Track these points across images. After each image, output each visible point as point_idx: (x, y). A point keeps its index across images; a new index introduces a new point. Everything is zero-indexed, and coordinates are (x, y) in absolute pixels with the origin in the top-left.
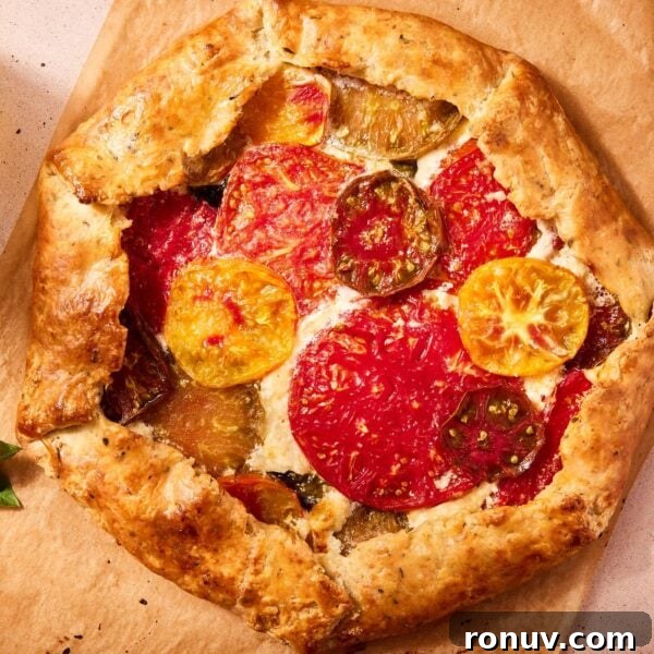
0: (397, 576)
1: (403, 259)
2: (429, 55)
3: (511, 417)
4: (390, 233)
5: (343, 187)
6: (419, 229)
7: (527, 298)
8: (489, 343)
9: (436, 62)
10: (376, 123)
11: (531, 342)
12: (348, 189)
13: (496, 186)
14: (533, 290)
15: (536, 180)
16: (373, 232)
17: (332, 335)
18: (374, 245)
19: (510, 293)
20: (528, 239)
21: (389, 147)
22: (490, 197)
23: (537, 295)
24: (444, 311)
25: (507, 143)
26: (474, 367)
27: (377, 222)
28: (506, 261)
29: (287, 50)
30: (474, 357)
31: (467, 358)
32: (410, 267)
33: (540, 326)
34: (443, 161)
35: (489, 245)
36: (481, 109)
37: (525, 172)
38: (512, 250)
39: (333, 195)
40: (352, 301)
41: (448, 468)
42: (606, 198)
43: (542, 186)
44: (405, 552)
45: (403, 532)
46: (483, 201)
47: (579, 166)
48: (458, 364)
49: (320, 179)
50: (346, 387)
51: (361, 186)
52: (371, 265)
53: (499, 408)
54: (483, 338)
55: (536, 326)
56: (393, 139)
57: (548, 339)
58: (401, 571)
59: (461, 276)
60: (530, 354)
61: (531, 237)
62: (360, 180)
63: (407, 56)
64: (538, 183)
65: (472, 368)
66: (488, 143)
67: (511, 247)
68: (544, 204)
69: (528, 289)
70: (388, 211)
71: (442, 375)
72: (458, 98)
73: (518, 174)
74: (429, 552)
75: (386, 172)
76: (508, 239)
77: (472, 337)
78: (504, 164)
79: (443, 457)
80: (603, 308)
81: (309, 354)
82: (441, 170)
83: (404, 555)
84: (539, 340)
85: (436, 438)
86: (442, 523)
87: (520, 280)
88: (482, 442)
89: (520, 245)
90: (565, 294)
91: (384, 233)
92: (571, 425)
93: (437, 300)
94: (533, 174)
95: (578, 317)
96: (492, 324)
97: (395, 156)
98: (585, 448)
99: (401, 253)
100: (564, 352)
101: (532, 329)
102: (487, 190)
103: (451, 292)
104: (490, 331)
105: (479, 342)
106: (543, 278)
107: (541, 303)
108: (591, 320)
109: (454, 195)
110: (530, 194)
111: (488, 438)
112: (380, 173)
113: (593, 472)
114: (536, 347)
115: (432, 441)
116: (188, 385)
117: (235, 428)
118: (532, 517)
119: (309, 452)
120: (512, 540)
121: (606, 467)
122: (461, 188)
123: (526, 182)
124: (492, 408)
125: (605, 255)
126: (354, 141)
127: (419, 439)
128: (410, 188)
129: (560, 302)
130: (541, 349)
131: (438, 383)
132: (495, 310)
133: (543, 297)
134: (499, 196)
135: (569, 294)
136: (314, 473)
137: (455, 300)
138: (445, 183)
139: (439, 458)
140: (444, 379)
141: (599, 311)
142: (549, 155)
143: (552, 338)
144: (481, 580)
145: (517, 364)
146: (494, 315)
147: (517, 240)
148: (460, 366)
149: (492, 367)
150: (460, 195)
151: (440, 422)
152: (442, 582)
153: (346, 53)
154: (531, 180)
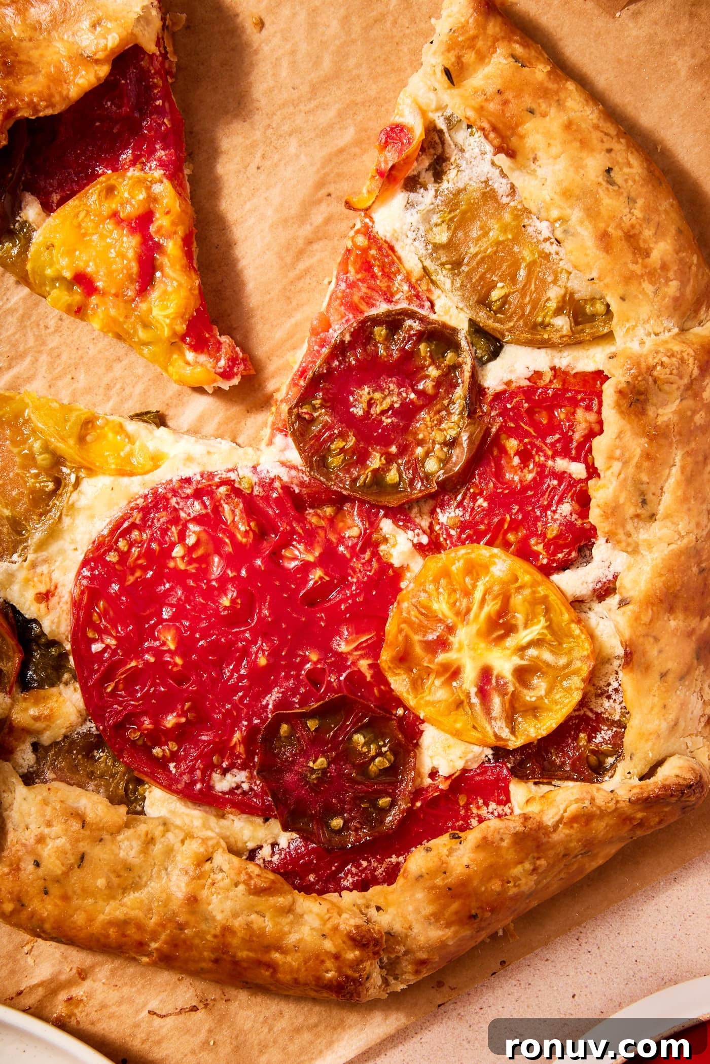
0: (72, 860)
1: (390, 459)
2: (627, 221)
3: (373, 768)
4: (398, 413)
5: (382, 308)
6: (439, 438)
7: (510, 629)
8: (418, 650)
9: (631, 238)
10: (489, 257)
11: (473, 690)
12: (388, 314)
14: (526, 626)
15: (644, 487)
16: (377, 395)
17: (223, 490)
18: (367, 413)
19: (491, 607)
20: (569, 554)
21: (484, 302)
22: (562, 464)
23: (525, 636)
24: (391, 566)
25: (643, 412)
26: (375, 667)
27: (392, 386)
29: (447, 72)
30: (386, 656)
31: (373, 650)
32: (392, 476)
33: (500, 678)
34: (538, 374)
35: (515, 526)
36: (642, 343)
37: (638, 467)
38: (537, 554)
39: (363, 306)
40: (283, 464)
41: (243, 767)
43: (644, 502)
44: (107, 837)
45: (123, 809)
46: (550, 463)
48: (356, 649)
50: (192, 568)
51: (409, 322)
52: (343, 436)
53: (367, 744)
54: (417, 638)
55: (495, 673)
56: (495, 295)
57: (496, 701)
58: (82, 858)
59: (449, 537)
60: (459, 704)
61: (574, 554)
62: (412, 315)
63: (597, 201)
64: (643, 494)
65: (370, 666)
66: (621, 392)
67: (540, 548)
68: (630, 526)
69: (520, 618)
71: (325, 648)
72: (625, 305)
73: (626, 463)
74: (137, 861)
75: (454, 331)
76: (544, 535)
77: (403, 626)
78: (619, 436)
79: (247, 751)
80: (598, 715)
81: (175, 492)
82: (526, 383)
83: (101, 840)
84: (483, 693)
85: (256, 721)
86: (181, 836)
87: (518, 601)
88: (312, 771)
89: (554, 554)
90: (563, 661)
91: (391, 407)
92: (444, 839)
93: (394, 546)
94: (645, 478)
95: (556, 703)
96: (439, 630)
97: (482, 317)
98: (439, 881)
99: (393, 449)
100: (505, 733)
101: (486, 674)
102: (565, 453)
103: (419, 547)
104: (431, 637)
105: (407, 638)
106: (548, 619)
107: (522, 649)
108: (569, 718)
109: (518, 427)
110: (622, 500)
111: (324, 771)
112: (444, 326)
113: (427, 918)
114: (475, 700)
115: (250, 721)
118: (302, 916)
120: (255, 926)
121: (448, 925)
122: (534, 424)
123: (629, 482)
124: (359, 738)
125: (656, 652)
126: (444, 259)
127: (235, 706)
129: (548, 665)
130: (478, 708)
131: (312, 654)
132: (458, 614)
133: (533, 643)
134: (576, 470)
135: (568, 665)
136: (68, 647)
137: (417, 564)
138: (519, 404)
139: (240, 749)
140: (324, 655)
141: (590, 715)
143: (503, 704)
144: (176, 946)
145: (432, 704)
146: (451, 620)
147: (553, 545)
148: (358, 653)
149: (399, 683)
150: (527, 434)
151: (278, 705)
152: (125, 910)
153: (522, 137)
154: (637, 483)
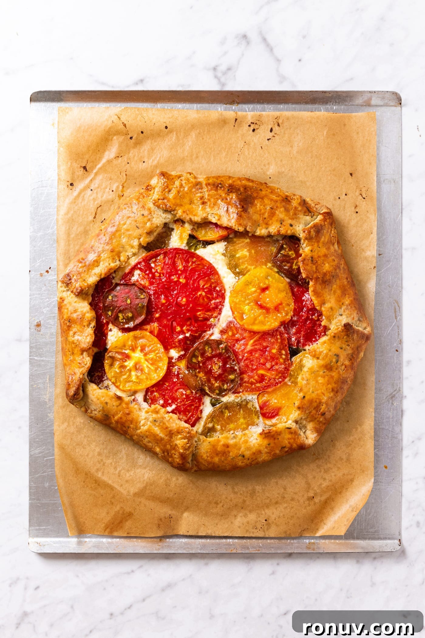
1: (199, 362)
2: (228, 454)
3: (120, 315)
4: (211, 370)
5: (239, 382)
11: (126, 352)
13: (173, 412)
14: (136, 375)
17: (215, 315)
18: (214, 362)
20: (148, 396)
21: (226, 407)
22: (174, 406)
23: (133, 373)
24: (171, 349)
27: (220, 371)
28: (154, 382)
30: (148, 334)
31: (151, 332)
32: (194, 360)
33: (126, 361)
34: (201, 413)
37: (165, 424)
38: (153, 388)
40: (213, 334)
41: (137, 280)
42: (124, 429)
46: (176, 403)
47: (143, 437)
48: (154, 328)
49: (250, 380)
51: (232, 386)
52: (211, 353)
55: (128, 360)
56: (227, 412)
57: (120, 356)
58: (138, 228)
59: (171, 366)
60: (124, 346)
61: (148, 398)
63: (237, 449)
65: (147, 329)
69: (139, 374)
70: (216, 379)
73: (168, 421)
75: (223, 396)
78: (175, 423)
81: (222, 302)
82: (201, 408)
84: (124, 354)
88: (127, 299)
93: (176, 352)
95: (111, 372)
96: (147, 352)
99: (201, 365)
100: (110, 354)
101: (128, 357)
102: (176, 409)
103: (172, 358)
104: (146, 348)
105: (149, 342)
106: (134, 382)
107: (130, 371)
108: (105, 373)
109: (190, 400)
111: (126, 302)
112: (226, 395)
114: (123, 351)
115: (150, 289)
116: (266, 265)
117: (237, 256)
119: (201, 259)
123: (162, 420)
124: (131, 315)
125: (114, 404)
128: (211, 394)
129: (122, 375)
130: (121, 351)
131: (157, 315)
132: (148, 358)
133: (130, 374)
134: (169, 409)
137: (168, 355)
138: (196, 404)
140: (157, 318)
141: (104, 379)
142: (158, 435)
145: (128, 338)
146: (148, 356)
148: (153, 328)
154: (161, 422)
